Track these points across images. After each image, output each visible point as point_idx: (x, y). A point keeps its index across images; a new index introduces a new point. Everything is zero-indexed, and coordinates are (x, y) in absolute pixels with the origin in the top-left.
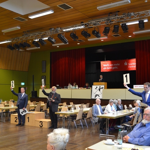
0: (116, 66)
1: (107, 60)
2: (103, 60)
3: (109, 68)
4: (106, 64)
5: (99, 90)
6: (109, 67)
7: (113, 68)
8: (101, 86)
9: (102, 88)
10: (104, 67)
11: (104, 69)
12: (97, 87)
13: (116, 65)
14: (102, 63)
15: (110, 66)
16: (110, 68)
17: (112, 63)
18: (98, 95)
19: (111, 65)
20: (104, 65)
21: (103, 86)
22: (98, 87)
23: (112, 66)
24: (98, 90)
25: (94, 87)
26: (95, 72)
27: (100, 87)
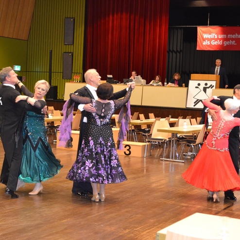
0: (233, 39)
1: (212, 24)
2: (204, 24)
3: (216, 43)
4: (210, 34)
5: (205, 90)
6: (216, 40)
7: (226, 43)
8: (209, 83)
9: (211, 86)
10: (204, 40)
11: (204, 43)
12: (199, 84)
13: (233, 36)
14: (200, 30)
15: (218, 38)
16: (219, 43)
17: (223, 33)
18: (201, 101)
19: (220, 36)
20: (205, 36)
21: (214, 83)
22: (203, 83)
23: (224, 40)
24: (202, 89)
25: (192, 84)
26: (179, 50)
27: (206, 84)
